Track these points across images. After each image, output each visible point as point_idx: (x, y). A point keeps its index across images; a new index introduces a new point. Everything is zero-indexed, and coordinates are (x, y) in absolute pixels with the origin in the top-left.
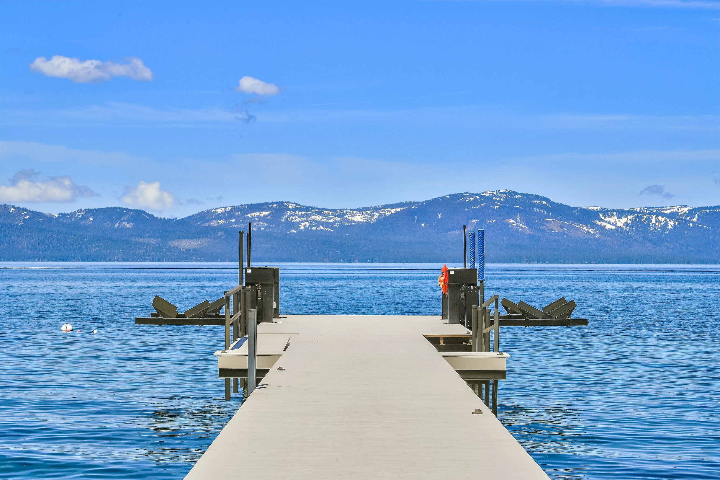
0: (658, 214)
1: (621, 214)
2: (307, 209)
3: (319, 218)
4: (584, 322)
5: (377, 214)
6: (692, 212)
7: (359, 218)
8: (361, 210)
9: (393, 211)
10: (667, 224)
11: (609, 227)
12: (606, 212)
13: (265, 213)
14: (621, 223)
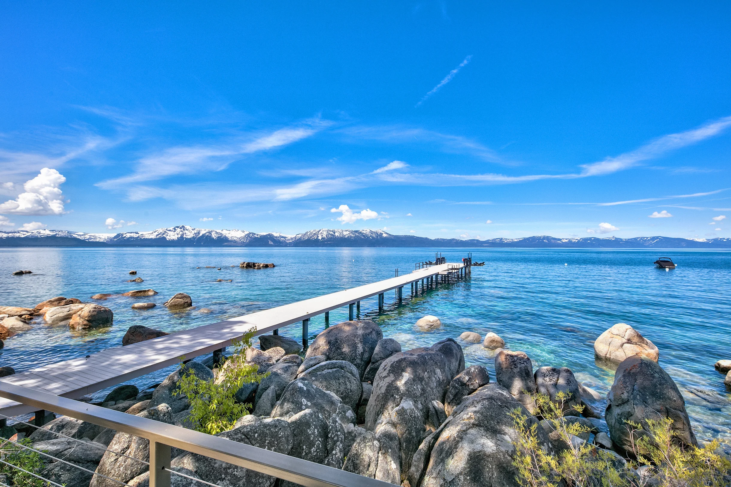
1: (566, 239)
6: (581, 239)
7: (516, 240)
12: (563, 239)
14: (566, 241)
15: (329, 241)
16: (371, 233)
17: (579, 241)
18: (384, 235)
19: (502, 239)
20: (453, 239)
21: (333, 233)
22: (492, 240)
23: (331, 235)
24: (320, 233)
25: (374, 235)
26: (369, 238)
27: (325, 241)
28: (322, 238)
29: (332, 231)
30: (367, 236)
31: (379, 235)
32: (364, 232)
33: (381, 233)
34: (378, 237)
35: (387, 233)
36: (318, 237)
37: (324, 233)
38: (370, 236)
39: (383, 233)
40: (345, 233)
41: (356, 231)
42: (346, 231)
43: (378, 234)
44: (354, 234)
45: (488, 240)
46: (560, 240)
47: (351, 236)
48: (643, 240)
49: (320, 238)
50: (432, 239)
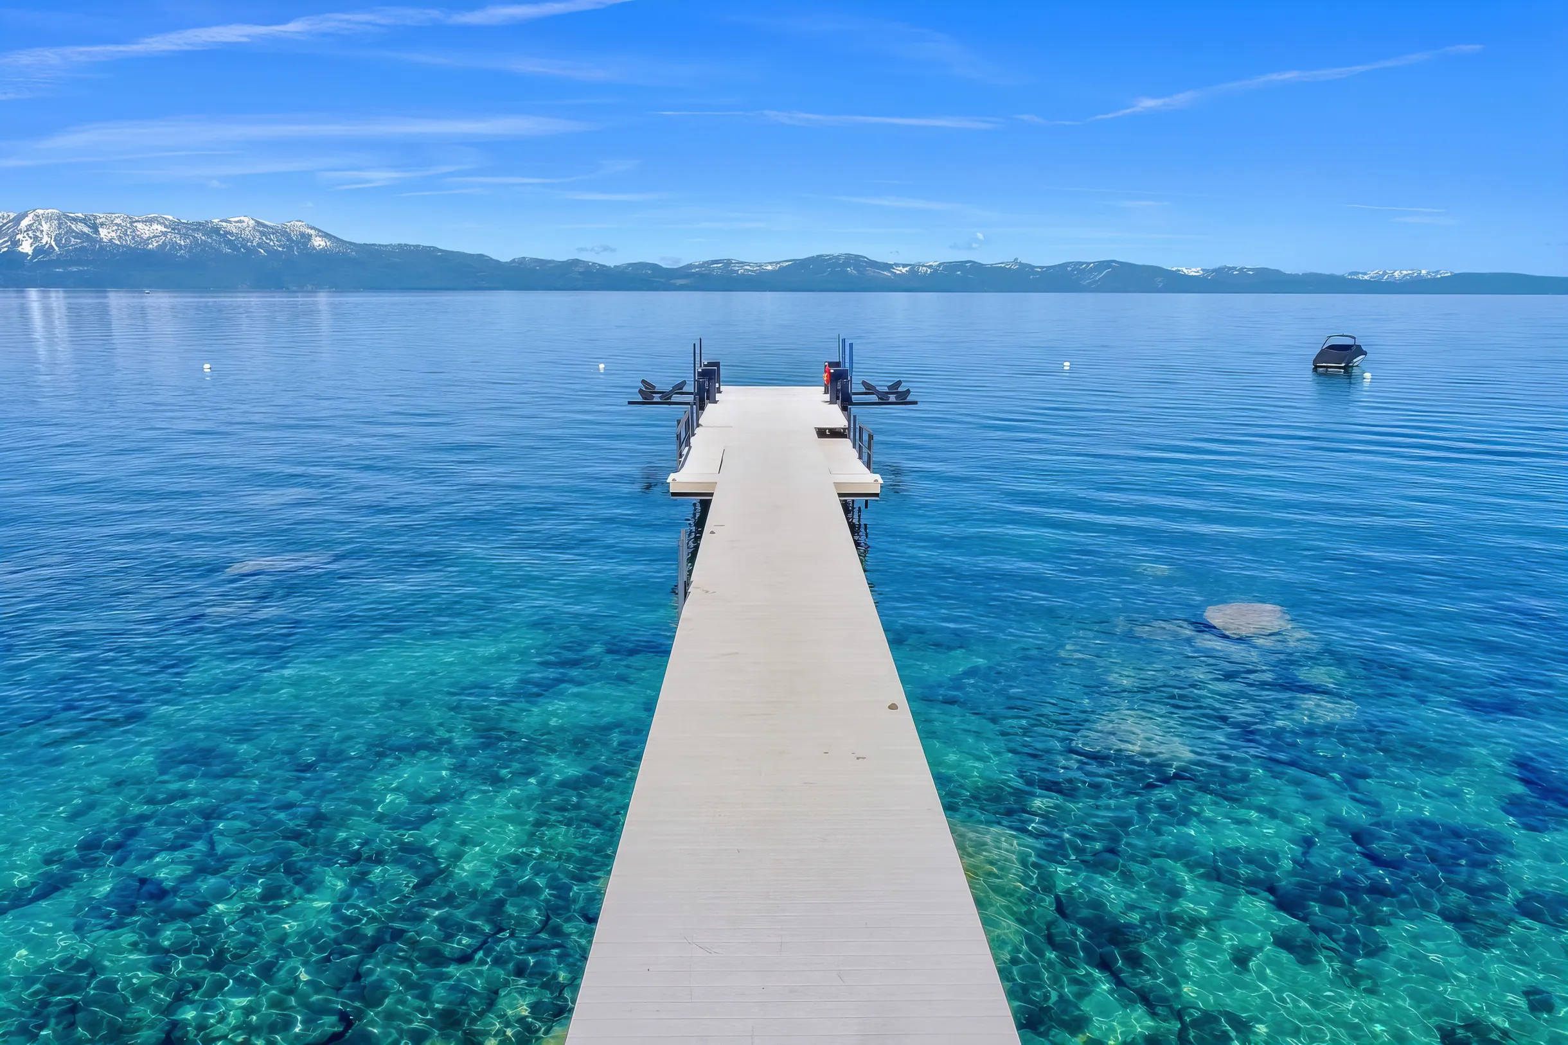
0: (923, 266)
1: (904, 266)
2: (742, 263)
3: (748, 268)
4: (915, 403)
5: (778, 266)
6: (939, 265)
7: (769, 268)
8: (771, 263)
9: (787, 264)
10: (927, 271)
11: (898, 272)
12: (897, 265)
13: (720, 265)
14: (904, 270)
15: (72, 263)
16: (263, 233)
17: (936, 270)
18: (318, 242)
19: (728, 262)
20: (576, 262)
21: (86, 230)
22: (700, 266)
23: (81, 235)
24: (24, 223)
25: (274, 242)
26: (251, 251)
27: (58, 262)
28: (38, 251)
29: (84, 221)
30: (244, 246)
31: (297, 243)
32: (231, 228)
33: (303, 235)
34: (290, 248)
35: (326, 235)
36: (17, 243)
37: (45, 227)
38: (259, 245)
39: (312, 232)
40: (144, 230)
41: (199, 226)
42: (150, 221)
43: (289, 239)
44: (185, 236)
45: (690, 266)
46: (887, 267)
47: (174, 245)
48: (1078, 269)
49: (26, 248)
50: (503, 260)
